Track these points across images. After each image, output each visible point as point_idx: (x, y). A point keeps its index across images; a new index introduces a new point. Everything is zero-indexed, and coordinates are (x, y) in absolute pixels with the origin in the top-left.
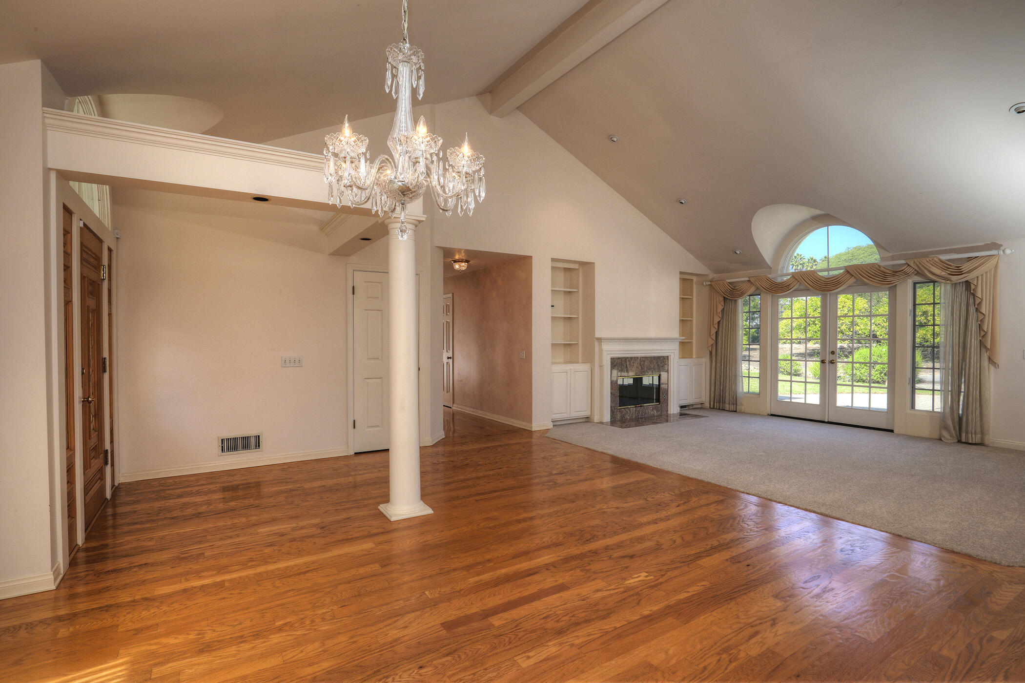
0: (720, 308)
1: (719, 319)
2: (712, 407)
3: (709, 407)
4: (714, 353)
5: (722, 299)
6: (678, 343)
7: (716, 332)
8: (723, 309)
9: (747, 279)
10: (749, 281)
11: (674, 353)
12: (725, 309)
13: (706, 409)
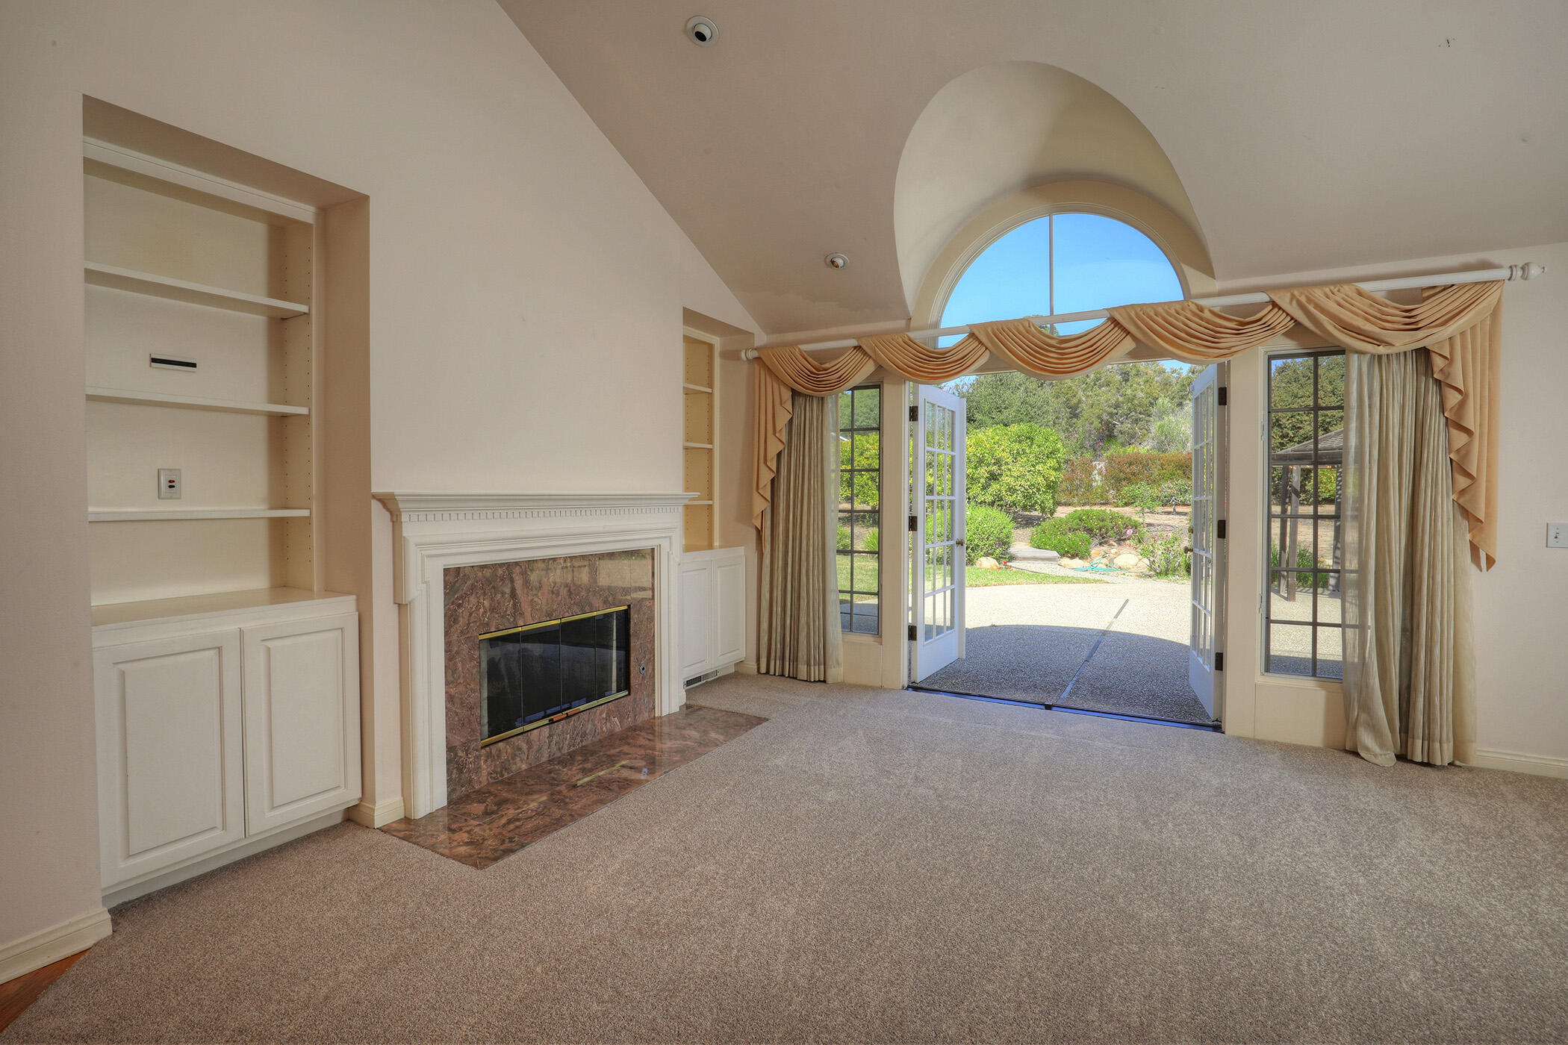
0: (783, 418)
1: (781, 447)
2: (763, 670)
3: (755, 672)
4: (767, 532)
5: (787, 395)
6: (681, 509)
7: (773, 481)
8: (791, 421)
9: (854, 342)
10: (858, 348)
11: (670, 538)
12: (795, 422)
13: (749, 675)
